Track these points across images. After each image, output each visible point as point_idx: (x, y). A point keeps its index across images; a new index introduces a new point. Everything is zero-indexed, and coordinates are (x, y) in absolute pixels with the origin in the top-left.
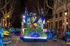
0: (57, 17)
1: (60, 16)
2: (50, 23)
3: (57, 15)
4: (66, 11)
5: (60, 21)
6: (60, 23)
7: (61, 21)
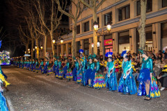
0: (78, 32)
1: (85, 31)
2: (64, 45)
3: (79, 27)
4: (95, 23)
5: (84, 40)
6: (84, 44)
7: (87, 39)
